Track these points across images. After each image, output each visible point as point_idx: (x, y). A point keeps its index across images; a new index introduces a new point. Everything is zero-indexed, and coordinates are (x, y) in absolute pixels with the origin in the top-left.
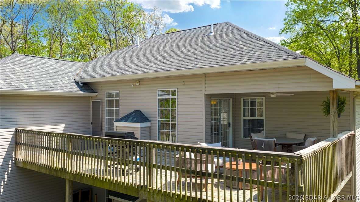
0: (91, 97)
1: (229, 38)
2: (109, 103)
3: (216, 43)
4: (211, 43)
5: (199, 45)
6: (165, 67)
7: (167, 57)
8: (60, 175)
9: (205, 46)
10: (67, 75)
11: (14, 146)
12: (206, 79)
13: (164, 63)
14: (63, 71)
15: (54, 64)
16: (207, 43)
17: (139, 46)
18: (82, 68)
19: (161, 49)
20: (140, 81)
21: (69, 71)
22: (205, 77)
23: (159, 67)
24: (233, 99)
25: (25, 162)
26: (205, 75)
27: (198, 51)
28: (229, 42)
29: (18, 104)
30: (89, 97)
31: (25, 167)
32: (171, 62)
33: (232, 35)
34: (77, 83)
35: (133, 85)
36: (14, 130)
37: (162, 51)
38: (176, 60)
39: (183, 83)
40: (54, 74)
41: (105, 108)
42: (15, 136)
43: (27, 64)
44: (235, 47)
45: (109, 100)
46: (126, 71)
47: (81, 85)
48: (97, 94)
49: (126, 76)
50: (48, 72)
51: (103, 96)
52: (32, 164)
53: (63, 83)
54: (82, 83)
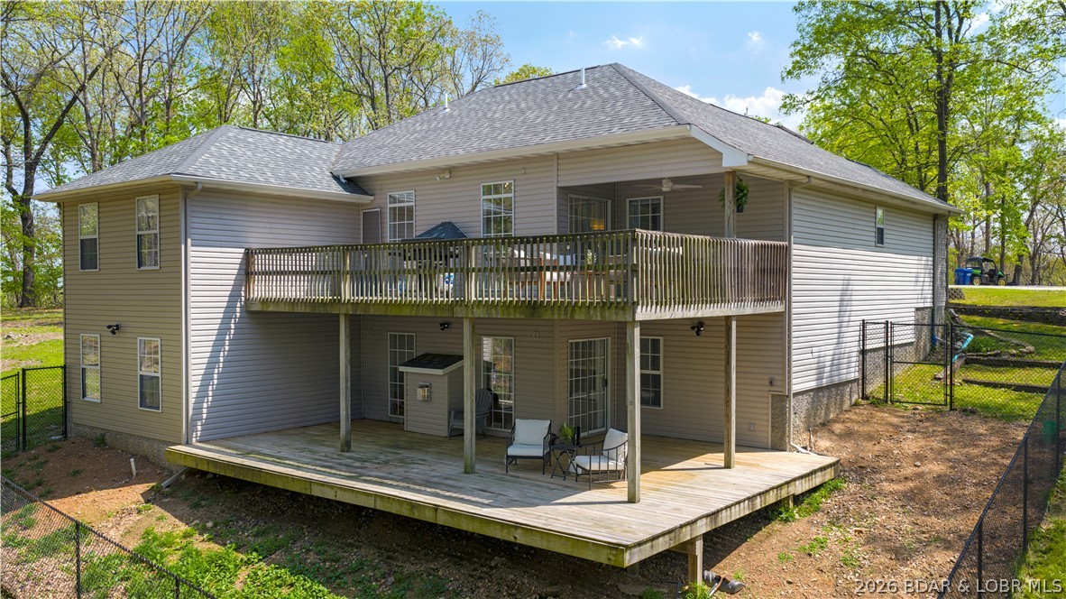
0: (362, 205)
1: (606, 95)
2: (395, 214)
3: (584, 103)
4: (575, 104)
5: (556, 108)
6: (494, 145)
7: (498, 129)
8: (329, 310)
9: (565, 109)
10: (317, 164)
11: (244, 278)
12: (560, 162)
13: (492, 139)
14: (309, 158)
15: (290, 144)
16: (570, 104)
17: (448, 110)
18: (340, 153)
19: (489, 115)
20: (451, 170)
21: (319, 158)
22: (557, 158)
23: (484, 145)
24: (613, 201)
25: (265, 301)
26: (558, 156)
27: (551, 118)
28: (605, 101)
29: (249, 209)
30: (359, 205)
31: (265, 309)
32: (505, 137)
33: (612, 90)
34: (336, 178)
35: (440, 178)
36: (243, 250)
37: (489, 119)
38: (513, 132)
39: (523, 171)
40: (295, 161)
41: (388, 223)
42: (244, 262)
43: (249, 143)
44: (608, 110)
45: (395, 208)
46: (426, 153)
47: (344, 181)
48: (372, 198)
49: (427, 160)
50: (284, 158)
51: (384, 202)
52: (277, 302)
53: (315, 177)
54: (345, 179)
